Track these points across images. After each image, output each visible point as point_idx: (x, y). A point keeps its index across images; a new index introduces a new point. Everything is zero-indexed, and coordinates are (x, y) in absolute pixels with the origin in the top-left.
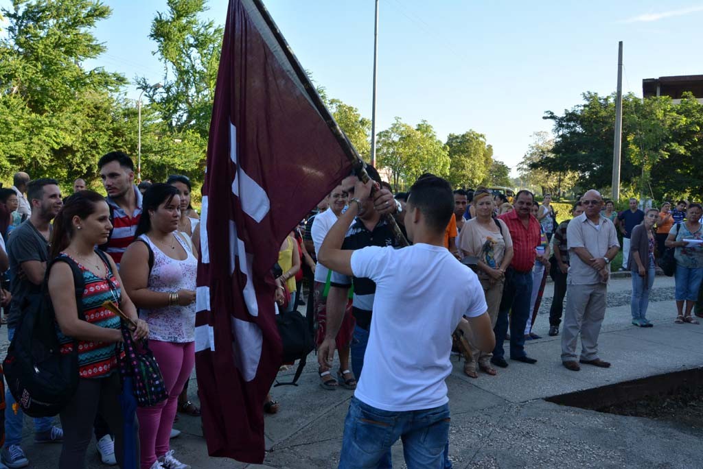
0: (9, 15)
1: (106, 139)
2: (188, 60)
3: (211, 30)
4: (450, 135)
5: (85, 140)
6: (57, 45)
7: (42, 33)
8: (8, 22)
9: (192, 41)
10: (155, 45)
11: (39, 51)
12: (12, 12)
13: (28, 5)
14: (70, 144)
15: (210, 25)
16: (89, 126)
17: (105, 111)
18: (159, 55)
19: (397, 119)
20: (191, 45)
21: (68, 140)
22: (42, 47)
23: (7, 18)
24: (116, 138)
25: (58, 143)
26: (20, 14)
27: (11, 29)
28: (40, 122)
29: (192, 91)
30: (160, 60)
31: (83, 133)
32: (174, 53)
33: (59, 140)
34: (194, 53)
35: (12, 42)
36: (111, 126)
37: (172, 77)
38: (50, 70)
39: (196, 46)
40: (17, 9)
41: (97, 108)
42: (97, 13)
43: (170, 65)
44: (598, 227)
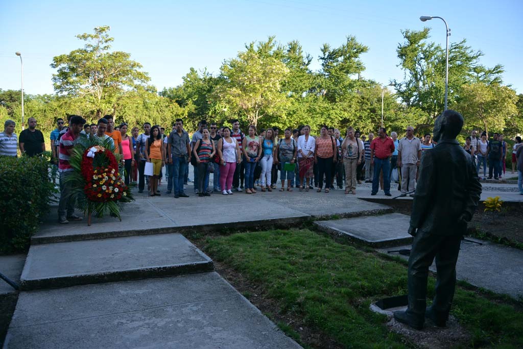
0: (322, 58)
1: (367, 114)
2: (419, 67)
3: (432, 49)
5: (356, 115)
6: (341, 69)
7: (335, 64)
8: (322, 62)
9: (422, 56)
10: (400, 60)
11: (333, 73)
12: (323, 56)
13: (329, 53)
14: (348, 118)
15: (432, 46)
16: (358, 108)
17: (367, 100)
18: (401, 66)
20: (421, 58)
21: (346, 115)
22: (333, 71)
23: (321, 60)
24: (372, 113)
25: (341, 117)
26: (326, 57)
27: (323, 65)
28: (328, 108)
29: (421, 84)
30: (402, 69)
31: (356, 111)
32: (410, 64)
33: (341, 116)
34: (423, 62)
35: (323, 70)
36: (370, 107)
37: (409, 77)
38: (337, 80)
39: (424, 59)
40: (325, 55)
41: (363, 98)
42: (360, 50)
43: (408, 71)
44: (410, 141)
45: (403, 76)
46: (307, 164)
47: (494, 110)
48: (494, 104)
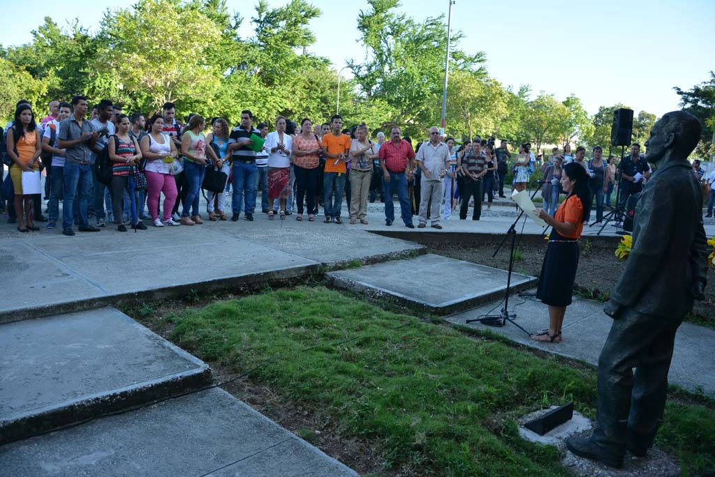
0: (256, 21)
1: (316, 104)
2: (385, 45)
3: (403, 22)
4: (601, 107)
5: (301, 105)
6: (284, 39)
7: (275, 31)
8: (256, 25)
9: (389, 30)
10: (360, 34)
11: (272, 44)
12: (258, 18)
13: (267, 13)
14: (290, 108)
15: (403, 18)
16: (305, 95)
17: (317, 85)
18: (362, 42)
19: (542, 91)
20: (388, 34)
21: (289, 105)
22: (273, 41)
23: (255, 23)
24: (323, 104)
25: (281, 108)
26: (262, 19)
27: (257, 30)
28: (265, 92)
29: (386, 68)
30: (363, 45)
31: (300, 100)
32: (373, 40)
33: (282, 105)
34: (390, 39)
35: (257, 39)
36: (320, 95)
37: (372, 58)
38: (278, 55)
39: (392, 34)
40: (260, 16)
41: (311, 83)
42: (311, 14)
43: (370, 49)
44: (435, 148)
45: (364, 56)
46: (282, 177)
47: (482, 109)
48: (481, 101)
